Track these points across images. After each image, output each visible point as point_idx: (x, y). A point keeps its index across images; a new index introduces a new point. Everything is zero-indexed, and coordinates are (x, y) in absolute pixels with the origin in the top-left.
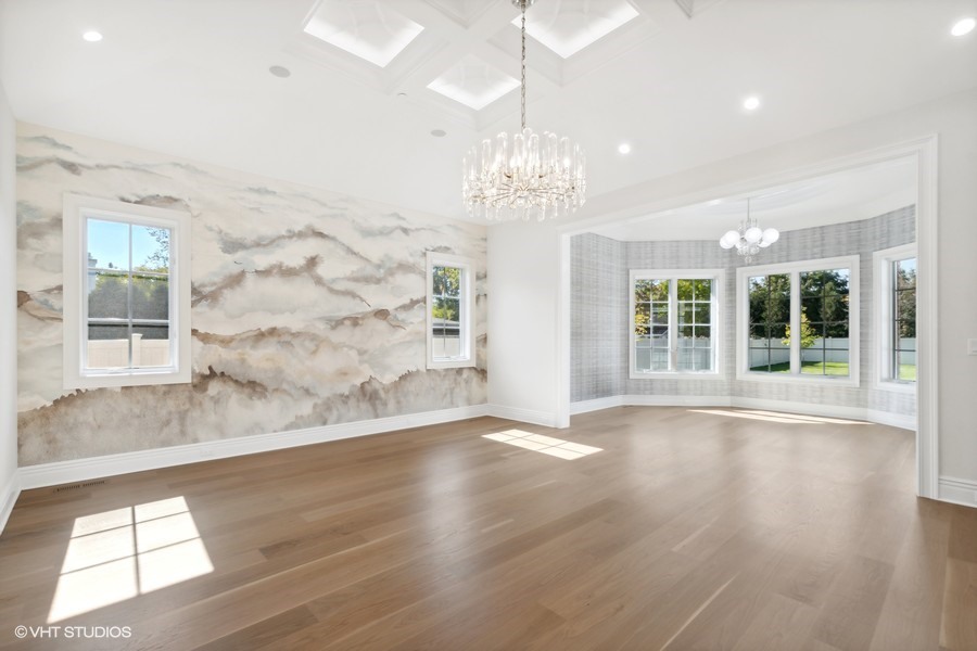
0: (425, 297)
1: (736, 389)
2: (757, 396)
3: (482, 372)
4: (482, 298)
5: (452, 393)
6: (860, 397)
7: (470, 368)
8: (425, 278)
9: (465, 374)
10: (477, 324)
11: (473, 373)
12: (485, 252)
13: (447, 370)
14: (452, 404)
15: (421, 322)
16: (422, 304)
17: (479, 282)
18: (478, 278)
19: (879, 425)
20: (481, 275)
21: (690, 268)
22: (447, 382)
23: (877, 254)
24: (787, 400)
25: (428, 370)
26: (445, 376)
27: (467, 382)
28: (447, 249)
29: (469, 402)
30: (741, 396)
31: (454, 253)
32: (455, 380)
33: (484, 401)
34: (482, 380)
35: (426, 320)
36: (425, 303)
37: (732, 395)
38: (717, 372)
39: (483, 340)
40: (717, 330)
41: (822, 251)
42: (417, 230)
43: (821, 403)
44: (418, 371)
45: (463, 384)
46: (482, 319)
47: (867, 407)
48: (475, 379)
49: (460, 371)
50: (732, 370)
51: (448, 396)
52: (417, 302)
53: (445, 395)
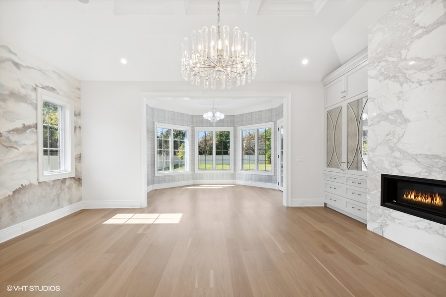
0: (36, 124)
1: (194, 177)
2: (202, 179)
3: (78, 180)
4: (77, 129)
5: (58, 198)
6: (233, 176)
7: (71, 178)
8: (36, 109)
9: (68, 183)
10: (75, 147)
11: (73, 182)
12: (79, 98)
13: (54, 181)
14: (59, 206)
15: (33, 144)
16: (33, 129)
17: (76, 118)
18: (75, 115)
19: (240, 185)
20: (77, 113)
21: (178, 125)
22: (54, 190)
23: (239, 127)
24: (212, 179)
25: (39, 183)
26: (53, 186)
27: (69, 188)
28: (53, 89)
29: (71, 202)
30: (197, 179)
31: (58, 93)
32: (61, 187)
33: (80, 199)
34: (79, 186)
35: (37, 142)
36: (36, 128)
37: (193, 179)
38: (188, 170)
39: (79, 158)
40: (188, 153)
41: (223, 124)
42: (28, 67)
43: (223, 179)
44: (31, 184)
45: (66, 190)
46: (78, 144)
47: (235, 179)
48: (74, 185)
49: (64, 181)
50: (193, 169)
51: (56, 200)
52: (29, 127)
53: (54, 200)
